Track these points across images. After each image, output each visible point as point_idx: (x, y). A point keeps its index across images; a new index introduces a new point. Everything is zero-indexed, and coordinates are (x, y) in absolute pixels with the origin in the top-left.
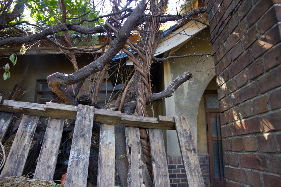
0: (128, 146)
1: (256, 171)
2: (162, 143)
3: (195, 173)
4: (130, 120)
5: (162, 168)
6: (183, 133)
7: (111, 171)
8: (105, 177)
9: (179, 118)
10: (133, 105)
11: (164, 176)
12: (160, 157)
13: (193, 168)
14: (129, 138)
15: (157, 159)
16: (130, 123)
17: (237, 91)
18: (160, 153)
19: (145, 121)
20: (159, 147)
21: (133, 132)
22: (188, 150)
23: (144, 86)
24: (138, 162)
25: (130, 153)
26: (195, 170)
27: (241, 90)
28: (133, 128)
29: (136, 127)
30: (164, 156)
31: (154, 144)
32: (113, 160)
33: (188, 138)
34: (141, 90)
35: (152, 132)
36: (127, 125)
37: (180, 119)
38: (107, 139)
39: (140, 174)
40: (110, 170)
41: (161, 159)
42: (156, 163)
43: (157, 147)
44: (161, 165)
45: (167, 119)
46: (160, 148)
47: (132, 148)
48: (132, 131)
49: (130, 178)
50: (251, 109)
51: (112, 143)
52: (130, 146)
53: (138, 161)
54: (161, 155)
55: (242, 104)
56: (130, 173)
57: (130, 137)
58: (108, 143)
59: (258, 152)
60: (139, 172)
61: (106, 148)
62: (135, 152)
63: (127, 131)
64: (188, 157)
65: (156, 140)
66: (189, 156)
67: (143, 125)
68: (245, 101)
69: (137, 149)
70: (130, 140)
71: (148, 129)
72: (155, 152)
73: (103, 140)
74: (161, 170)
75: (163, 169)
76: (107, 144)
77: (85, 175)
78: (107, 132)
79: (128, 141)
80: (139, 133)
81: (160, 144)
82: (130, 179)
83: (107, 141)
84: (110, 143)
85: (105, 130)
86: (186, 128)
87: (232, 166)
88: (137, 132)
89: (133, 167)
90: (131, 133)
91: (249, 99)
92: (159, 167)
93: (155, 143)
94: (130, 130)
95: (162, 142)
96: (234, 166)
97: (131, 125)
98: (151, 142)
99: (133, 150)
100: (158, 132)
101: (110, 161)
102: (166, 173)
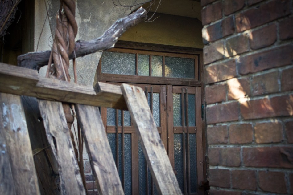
0: (51, 134)
1: (277, 170)
2: (102, 131)
3: (168, 179)
4: (52, 87)
5: (110, 173)
6: (141, 115)
7: (31, 180)
8: (24, 191)
9: (131, 89)
10: (39, 59)
11: (115, 187)
12: (103, 154)
13: (165, 172)
14: (48, 120)
15: (99, 158)
16: (50, 93)
17: (250, 54)
18: (102, 147)
19: (77, 91)
20: (99, 136)
21: (53, 109)
22: (152, 141)
23: (68, 25)
24: (72, 163)
25: (56, 147)
26: (167, 174)
27: (259, 53)
28: (53, 102)
29: (56, 100)
30: (109, 152)
31: (91, 132)
32: (31, 159)
33: (149, 122)
34: (61, 32)
35: (83, 110)
36: (43, 96)
37: (133, 91)
38: (12, 120)
39: (78, 183)
40: (29, 179)
41: (105, 158)
42: (99, 164)
43: (97, 137)
44: (108, 168)
45: (112, 89)
46: (101, 140)
47: (57, 139)
48: (51, 108)
49: (64, 191)
50: (277, 83)
51: (22, 128)
52: (54, 135)
53: (72, 161)
54: (105, 151)
55: (258, 74)
56: (63, 183)
57: (49, 118)
58: (15, 129)
59: (284, 144)
60: (77, 181)
61: (14, 138)
62: (63, 146)
63: (43, 108)
64: (154, 153)
65: (93, 125)
66: (156, 152)
67: (71, 98)
68: (264, 70)
69: (65, 141)
70: (51, 123)
71: (75, 104)
72: (94, 146)
73: (6, 123)
74: (109, 176)
75: (112, 174)
76: (14, 131)
77: (8, 186)
78: (10, 109)
79: (48, 126)
80: (62, 111)
81: (100, 132)
82: (66, 193)
83: (13, 125)
84: (19, 129)
85: (6, 104)
86: (144, 107)
87: (227, 166)
88: (59, 109)
89: (65, 172)
90: (50, 111)
91: (274, 68)
92: (105, 172)
93: (92, 130)
94: (47, 106)
95: (102, 128)
96: (231, 167)
97: (50, 96)
98: (84, 127)
99: (60, 142)
100: (92, 111)
101: (27, 161)
102: (117, 181)
